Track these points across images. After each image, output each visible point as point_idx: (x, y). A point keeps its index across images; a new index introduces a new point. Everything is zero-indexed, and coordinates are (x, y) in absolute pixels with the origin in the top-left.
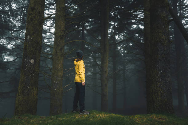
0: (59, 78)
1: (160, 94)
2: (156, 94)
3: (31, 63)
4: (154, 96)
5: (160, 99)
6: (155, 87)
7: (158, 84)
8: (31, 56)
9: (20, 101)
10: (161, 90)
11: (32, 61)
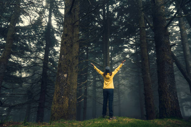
0: (74, 91)
1: (170, 103)
2: (167, 103)
3: (65, 77)
4: (165, 104)
5: (170, 106)
6: (165, 96)
7: (168, 94)
8: (65, 71)
9: (56, 109)
10: (170, 99)
11: (65, 76)
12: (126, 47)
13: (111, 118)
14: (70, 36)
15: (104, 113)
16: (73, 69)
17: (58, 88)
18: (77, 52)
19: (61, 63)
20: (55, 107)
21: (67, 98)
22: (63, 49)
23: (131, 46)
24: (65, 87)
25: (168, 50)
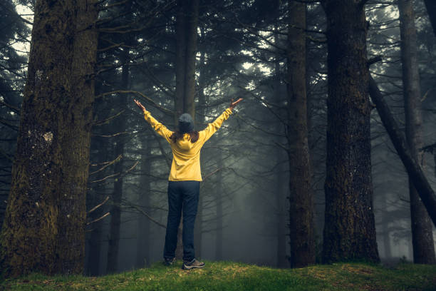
0: (79, 187)
1: (352, 221)
2: (344, 221)
3: (45, 142)
4: (340, 225)
5: (352, 230)
6: (341, 204)
7: (349, 198)
8: (46, 124)
10: (354, 211)
11: (48, 137)
12: (248, 59)
13: (189, 265)
14: (64, 8)
15: (169, 253)
16: (75, 117)
17: (23, 175)
18: (91, 63)
19: (33, 96)
20: (12, 235)
21: (52, 209)
22: (41, 49)
23: (263, 57)
24: (48, 175)
25: (361, 73)
